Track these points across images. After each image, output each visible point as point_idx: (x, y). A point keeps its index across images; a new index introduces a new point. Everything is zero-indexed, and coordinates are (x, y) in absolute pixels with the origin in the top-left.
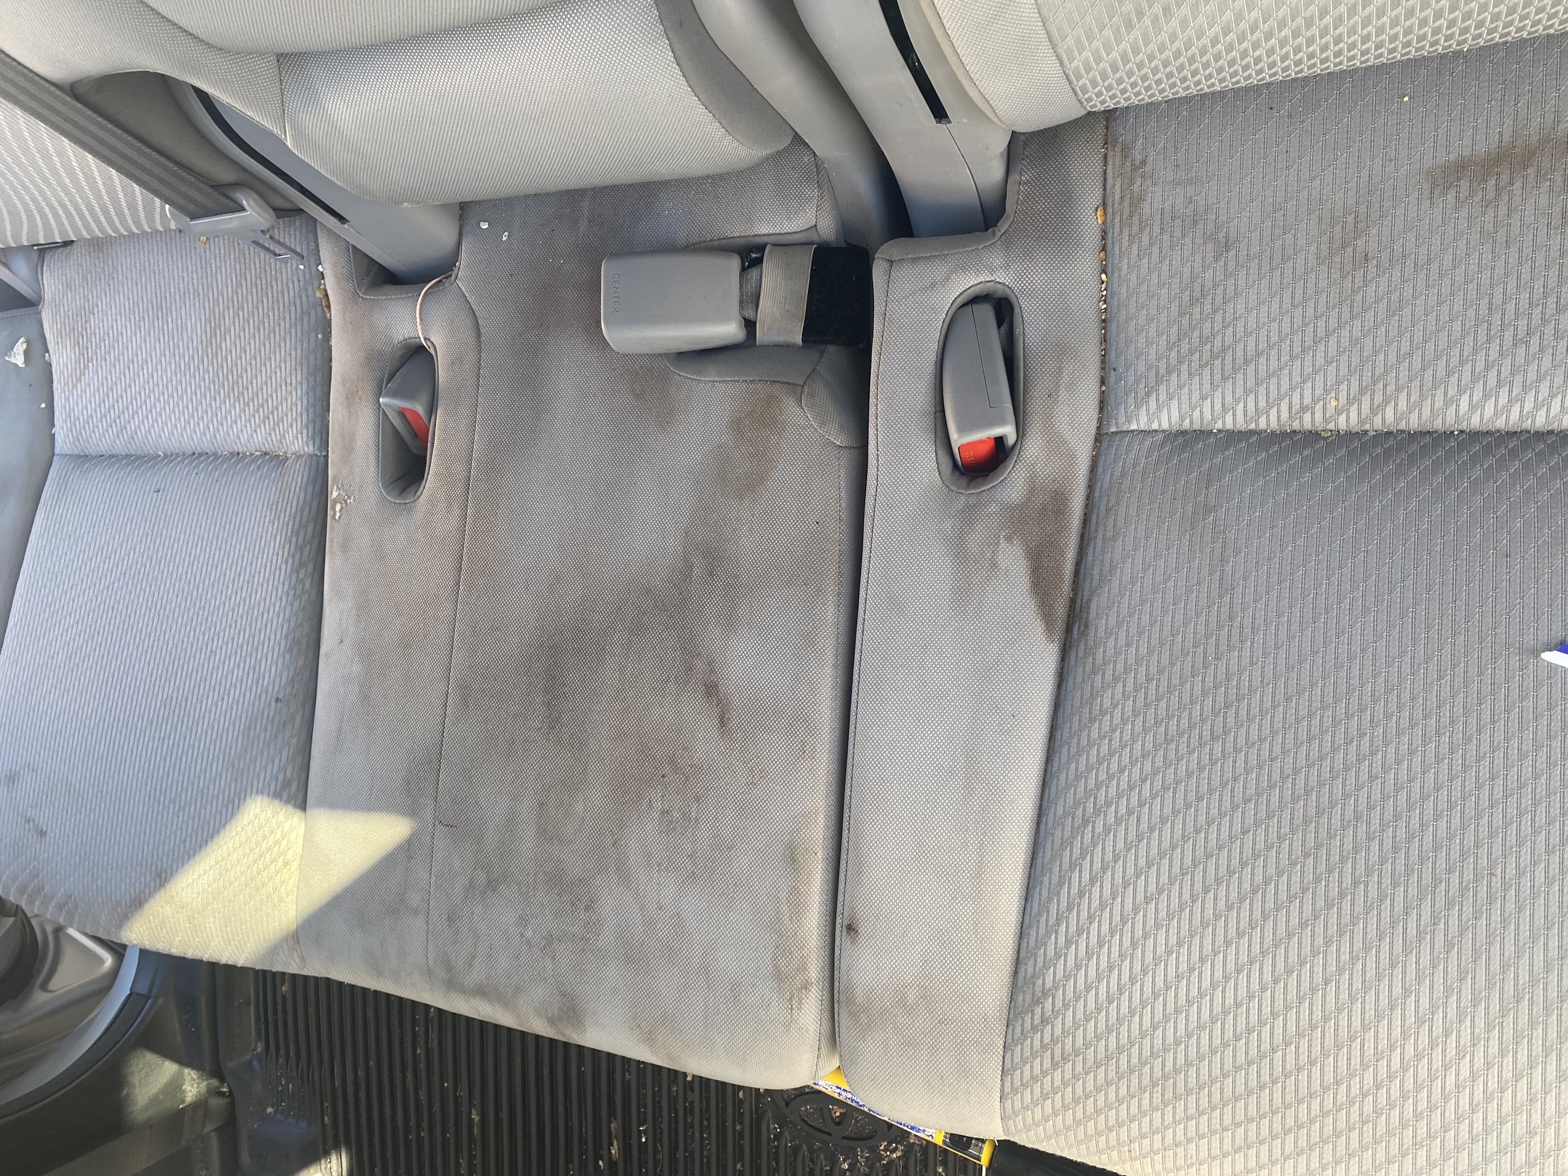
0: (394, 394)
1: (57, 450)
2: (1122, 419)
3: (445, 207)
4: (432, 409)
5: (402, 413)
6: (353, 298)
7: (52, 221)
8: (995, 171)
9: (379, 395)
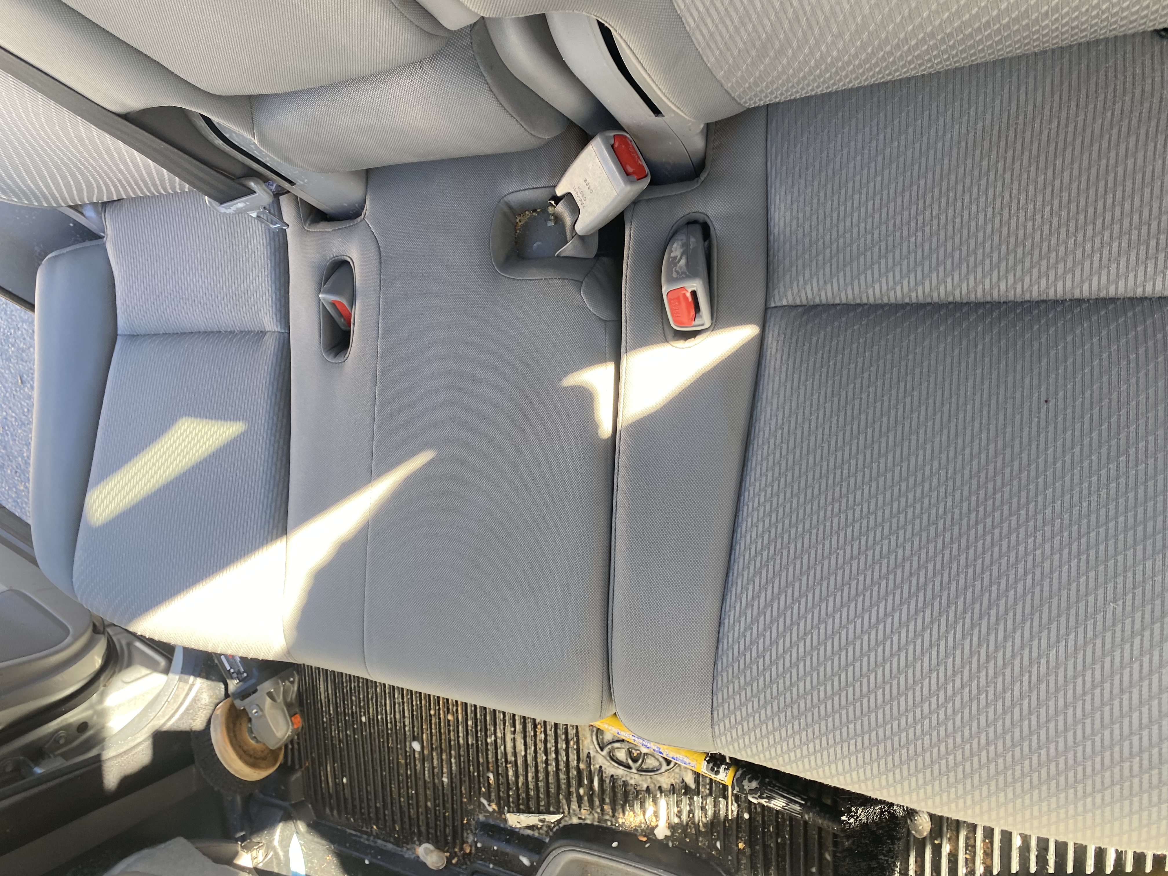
0: (329, 292)
1: (119, 332)
2: (777, 298)
3: (356, 173)
4: (352, 301)
5: (333, 304)
6: (302, 232)
7: (113, 189)
8: (698, 143)
9: (320, 291)
